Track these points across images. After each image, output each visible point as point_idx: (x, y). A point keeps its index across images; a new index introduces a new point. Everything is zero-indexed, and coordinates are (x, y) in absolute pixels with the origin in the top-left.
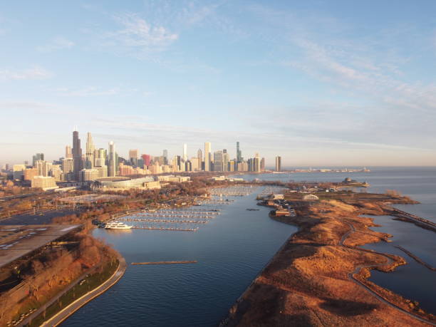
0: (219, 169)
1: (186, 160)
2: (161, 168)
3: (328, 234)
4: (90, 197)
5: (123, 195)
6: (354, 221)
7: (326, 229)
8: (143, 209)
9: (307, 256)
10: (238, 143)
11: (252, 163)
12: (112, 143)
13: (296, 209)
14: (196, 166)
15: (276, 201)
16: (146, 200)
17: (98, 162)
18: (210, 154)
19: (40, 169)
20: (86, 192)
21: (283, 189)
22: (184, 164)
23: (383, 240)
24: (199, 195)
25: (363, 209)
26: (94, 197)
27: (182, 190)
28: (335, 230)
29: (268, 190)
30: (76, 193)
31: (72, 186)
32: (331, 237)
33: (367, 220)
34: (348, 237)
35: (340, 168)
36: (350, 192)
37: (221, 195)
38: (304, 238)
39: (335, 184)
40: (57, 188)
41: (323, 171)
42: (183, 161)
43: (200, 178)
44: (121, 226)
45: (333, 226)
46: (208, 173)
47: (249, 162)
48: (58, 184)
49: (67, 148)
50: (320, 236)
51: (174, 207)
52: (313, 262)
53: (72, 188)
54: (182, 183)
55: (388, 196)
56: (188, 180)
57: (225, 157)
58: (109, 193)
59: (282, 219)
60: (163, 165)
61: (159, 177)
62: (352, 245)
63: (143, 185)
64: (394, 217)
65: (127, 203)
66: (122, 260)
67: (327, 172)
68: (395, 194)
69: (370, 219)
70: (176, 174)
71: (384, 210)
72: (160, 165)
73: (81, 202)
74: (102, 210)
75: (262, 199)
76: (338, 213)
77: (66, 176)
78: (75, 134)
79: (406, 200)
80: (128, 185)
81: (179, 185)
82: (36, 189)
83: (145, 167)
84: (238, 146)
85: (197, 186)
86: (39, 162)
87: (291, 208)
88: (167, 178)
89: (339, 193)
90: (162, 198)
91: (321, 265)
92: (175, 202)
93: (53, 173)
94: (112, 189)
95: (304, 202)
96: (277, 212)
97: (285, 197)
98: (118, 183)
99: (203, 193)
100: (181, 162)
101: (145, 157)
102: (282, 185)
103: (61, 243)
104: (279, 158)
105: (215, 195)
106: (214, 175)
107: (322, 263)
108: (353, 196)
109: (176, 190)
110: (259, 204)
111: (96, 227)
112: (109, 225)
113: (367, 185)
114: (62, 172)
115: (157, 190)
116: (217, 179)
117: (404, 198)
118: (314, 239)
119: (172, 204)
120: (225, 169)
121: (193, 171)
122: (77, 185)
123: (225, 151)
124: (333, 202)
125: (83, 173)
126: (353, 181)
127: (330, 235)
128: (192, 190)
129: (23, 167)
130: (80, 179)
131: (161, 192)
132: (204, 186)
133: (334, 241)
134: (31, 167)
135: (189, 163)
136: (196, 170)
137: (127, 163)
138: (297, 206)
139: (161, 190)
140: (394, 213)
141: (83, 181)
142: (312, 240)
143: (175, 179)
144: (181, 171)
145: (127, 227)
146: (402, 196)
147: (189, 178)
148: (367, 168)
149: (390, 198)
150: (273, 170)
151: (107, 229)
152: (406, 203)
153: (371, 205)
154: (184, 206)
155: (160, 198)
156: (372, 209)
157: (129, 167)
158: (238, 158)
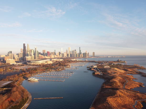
0: (73, 56)
1: (62, 53)
2: (53, 56)
3: (118, 83)
4: (26, 67)
5: (38, 66)
6: (126, 77)
7: (116, 81)
8: (44, 71)
9: (112, 96)
10: (80, 48)
11: (85, 54)
12: (36, 47)
13: (102, 71)
14: (65, 55)
15: (94, 68)
16: (46, 68)
17: (31, 54)
18: (70, 51)
19: (10, 56)
20: (25, 65)
21: (96, 63)
22: (61, 55)
23: (141, 86)
24: (66, 66)
25: (128, 72)
26: (27, 67)
27: (60, 64)
28: (120, 81)
29: (91, 64)
30: (21, 65)
31: (21, 62)
32: (120, 85)
33: (131, 77)
34: (126, 85)
35: (115, 56)
36: (120, 65)
37: (74, 66)
38: (108, 85)
39: (115, 62)
40: (15, 63)
41: (109, 57)
42: (61, 54)
43: (66, 59)
44: (34, 79)
45: (119, 79)
46: (69, 58)
47: (84, 54)
48: (16, 62)
49: (21, 49)
50: (115, 84)
51: (56, 71)
52: (115, 99)
53: (21, 63)
54: (60, 61)
55: (135, 66)
56: (62, 60)
57: (76, 52)
58: (33, 65)
59: (98, 76)
60: (54, 55)
61: (52, 59)
62: (129, 88)
63: (46, 62)
64: (141, 75)
65: (39, 69)
66: (30, 97)
67: (110, 57)
68: (138, 66)
69: (132, 76)
70: (58, 58)
71: (136, 72)
72: (53, 55)
73: (22, 69)
74: (28, 72)
75: (89, 67)
76: (119, 73)
77: (20, 59)
78: (24, 44)
79: (142, 68)
80: (41, 62)
81: (59, 62)
82: (8, 64)
83: (48, 56)
84: (80, 49)
85: (65, 63)
86: (10, 54)
87: (100, 71)
88: (55, 60)
89: (116, 65)
90: (52, 67)
91: (119, 100)
92: (57, 69)
93: (15, 58)
94: (34, 64)
95: (105, 69)
96: (95, 73)
97: (97, 67)
98: (37, 62)
99: (68, 65)
100: (60, 54)
101: (48, 52)
102: (96, 62)
103: (5, 89)
104: (94, 53)
105: (72, 66)
106: (71, 58)
107: (120, 99)
108: (122, 66)
109: (58, 64)
110: (88, 70)
111: (25, 79)
112: (29, 79)
113: (126, 62)
114: (18, 57)
115: (51, 64)
116: (72, 60)
117: (141, 67)
118: (112, 85)
119: (55, 69)
120: (75, 56)
121: (64, 57)
122: (23, 62)
123: (75, 50)
124: (116, 69)
125: (25, 58)
126: (120, 61)
127: (119, 84)
128: (64, 64)
129: (4, 56)
130: (25, 60)
131: (52, 65)
132: (68, 63)
133: (121, 86)
134: (7, 56)
135: (63, 55)
136: (65, 57)
137: (42, 54)
138: (102, 70)
139: (52, 64)
140: (140, 73)
141: (25, 61)
142: (112, 86)
143: (58, 60)
144: (60, 57)
145: (36, 80)
146: (140, 66)
147: (63, 59)
148: (124, 56)
149: (136, 67)
150: (92, 57)
151: (28, 80)
152: (143, 69)
153: (130, 70)
154: (60, 70)
155: (51, 67)
156: (131, 72)
157: (42, 56)
158: (80, 52)
